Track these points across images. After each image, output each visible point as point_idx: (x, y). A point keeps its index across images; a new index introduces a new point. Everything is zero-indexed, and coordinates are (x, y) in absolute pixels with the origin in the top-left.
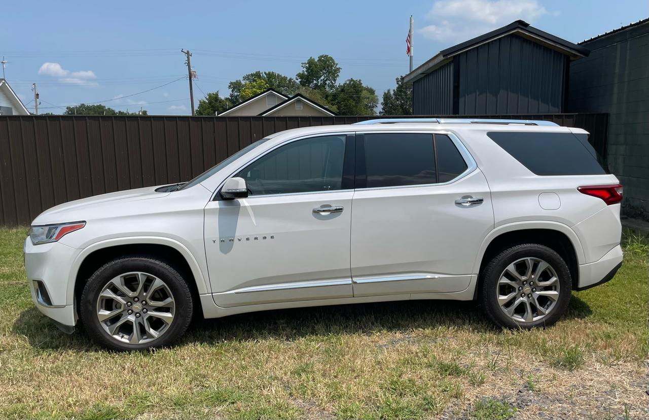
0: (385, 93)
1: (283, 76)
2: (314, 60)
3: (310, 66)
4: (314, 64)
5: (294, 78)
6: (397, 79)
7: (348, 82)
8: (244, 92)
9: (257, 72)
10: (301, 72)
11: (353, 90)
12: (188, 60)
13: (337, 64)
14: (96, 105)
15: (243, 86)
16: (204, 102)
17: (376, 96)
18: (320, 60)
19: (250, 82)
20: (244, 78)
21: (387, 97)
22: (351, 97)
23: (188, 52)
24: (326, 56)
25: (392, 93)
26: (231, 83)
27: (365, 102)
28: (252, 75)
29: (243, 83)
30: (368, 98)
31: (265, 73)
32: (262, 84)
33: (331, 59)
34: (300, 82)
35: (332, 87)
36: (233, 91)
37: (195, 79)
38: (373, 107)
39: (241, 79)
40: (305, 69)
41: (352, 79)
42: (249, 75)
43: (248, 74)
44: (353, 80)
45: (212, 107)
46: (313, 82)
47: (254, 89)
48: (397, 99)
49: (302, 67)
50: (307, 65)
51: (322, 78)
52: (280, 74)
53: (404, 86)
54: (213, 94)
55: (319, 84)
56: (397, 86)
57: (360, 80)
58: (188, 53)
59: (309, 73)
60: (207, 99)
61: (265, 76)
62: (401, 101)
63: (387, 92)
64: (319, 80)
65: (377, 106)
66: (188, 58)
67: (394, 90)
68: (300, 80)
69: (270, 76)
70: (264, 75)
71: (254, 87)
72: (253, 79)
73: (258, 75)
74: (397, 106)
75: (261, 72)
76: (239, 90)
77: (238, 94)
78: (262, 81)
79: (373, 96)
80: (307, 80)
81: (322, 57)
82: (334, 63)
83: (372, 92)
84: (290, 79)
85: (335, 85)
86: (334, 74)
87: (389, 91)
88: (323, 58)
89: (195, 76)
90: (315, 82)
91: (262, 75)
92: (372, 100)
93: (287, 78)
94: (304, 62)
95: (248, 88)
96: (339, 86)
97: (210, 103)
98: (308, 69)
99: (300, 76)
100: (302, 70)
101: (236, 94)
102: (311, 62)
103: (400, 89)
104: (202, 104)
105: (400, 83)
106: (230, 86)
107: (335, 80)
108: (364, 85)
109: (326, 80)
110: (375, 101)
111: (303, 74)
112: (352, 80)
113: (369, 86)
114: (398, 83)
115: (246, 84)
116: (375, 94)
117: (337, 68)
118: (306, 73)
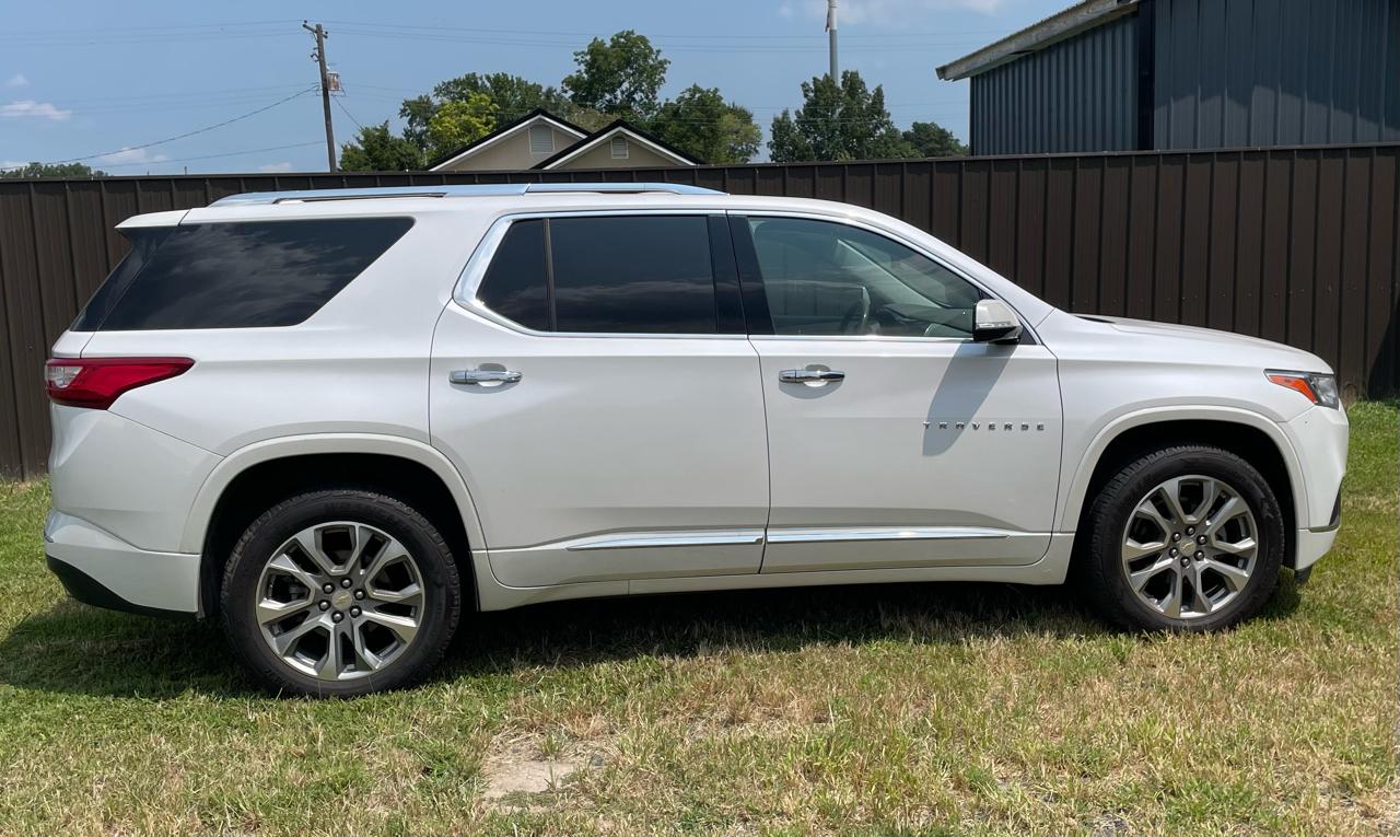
0: (776, 120)
1: (530, 83)
2: (603, 43)
3: (594, 60)
4: (603, 54)
5: (558, 87)
6: (803, 86)
7: (687, 96)
8: (441, 124)
9: (468, 77)
10: (574, 75)
11: (699, 114)
12: (320, 48)
13: (658, 51)
14: (66, 165)
15: (437, 109)
16: (355, 150)
17: (756, 127)
18: (615, 43)
19: (453, 99)
20: (438, 91)
21: (780, 127)
22: (696, 130)
23: (319, 27)
24: (629, 33)
25: (793, 118)
26: (407, 104)
27: (731, 140)
28: (456, 83)
29: (436, 101)
30: (737, 132)
31: (488, 78)
32: (483, 104)
33: (643, 40)
34: (573, 97)
35: (649, 107)
36: (410, 122)
37: (335, 93)
38: (749, 153)
39: (431, 94)
40: (583, 67)
41: (695, 86)
42: (449, 83)
43: (446, 81)
44: (700, 91)
45: (375, 160)
46: (602, 97)
47: (464, 117)
48: (807, 134)
49: (576, 63)
50: (588, 57)
51: (626, 85)
52: (524, 79)
53: (822, 102)
54: (377, 130)
55: (618, 101)
56: (805, 101)
57: (716, 90)
58: (318, 30)
59: (593, 75)
60: (360, 142)
61: (488, 85)
62: (815, 138)
63: (780, 116)
64: (618, 92)
65: (757, 152)
66: (319, 42)
67: (797, 112)
68: (571, 93)
69: (500, 83)
70: (486, 82)
71: (464, 112)
72: (460, 92)
73: (471, 82)
74: (808, 149)
75: (478, 75)
76: (427, 119)
77: (425, 128)
78: (484, 96)
79: (745, 127)
80: (589, 93)
81: (620, 36)
82: (651, 51)
83: (744, 117)
84: (550, 92)
85: (657, 101)
86: (650, 77)
87: (785, 114)
88: (622, 40)
89: (337, 86)
90: (608, 97)
91: (480, 82)
92: (746, 135)
93: (540, 87)
94: (579, 51)
95: (450, 115)
96: (666, 105)
97: (369, 151)
98: (590, 66)
99: (572, 83)
100: (576, 69)
101: (418, 129)
102: (596, 50)
103: (812, 109)
104: (349, 154)
105: (812, 94)
106: (403, 111)
107: (654, 92)
108: (727, 101)
109: (633, 93)
110: (752, 138)
111: (578, 79)
112: (696, 89)
113: (739, 105)
114: (806, 96)
115: (443, 105)
116: (754, 122)
117: (660, 63)
118: (585, 76)
